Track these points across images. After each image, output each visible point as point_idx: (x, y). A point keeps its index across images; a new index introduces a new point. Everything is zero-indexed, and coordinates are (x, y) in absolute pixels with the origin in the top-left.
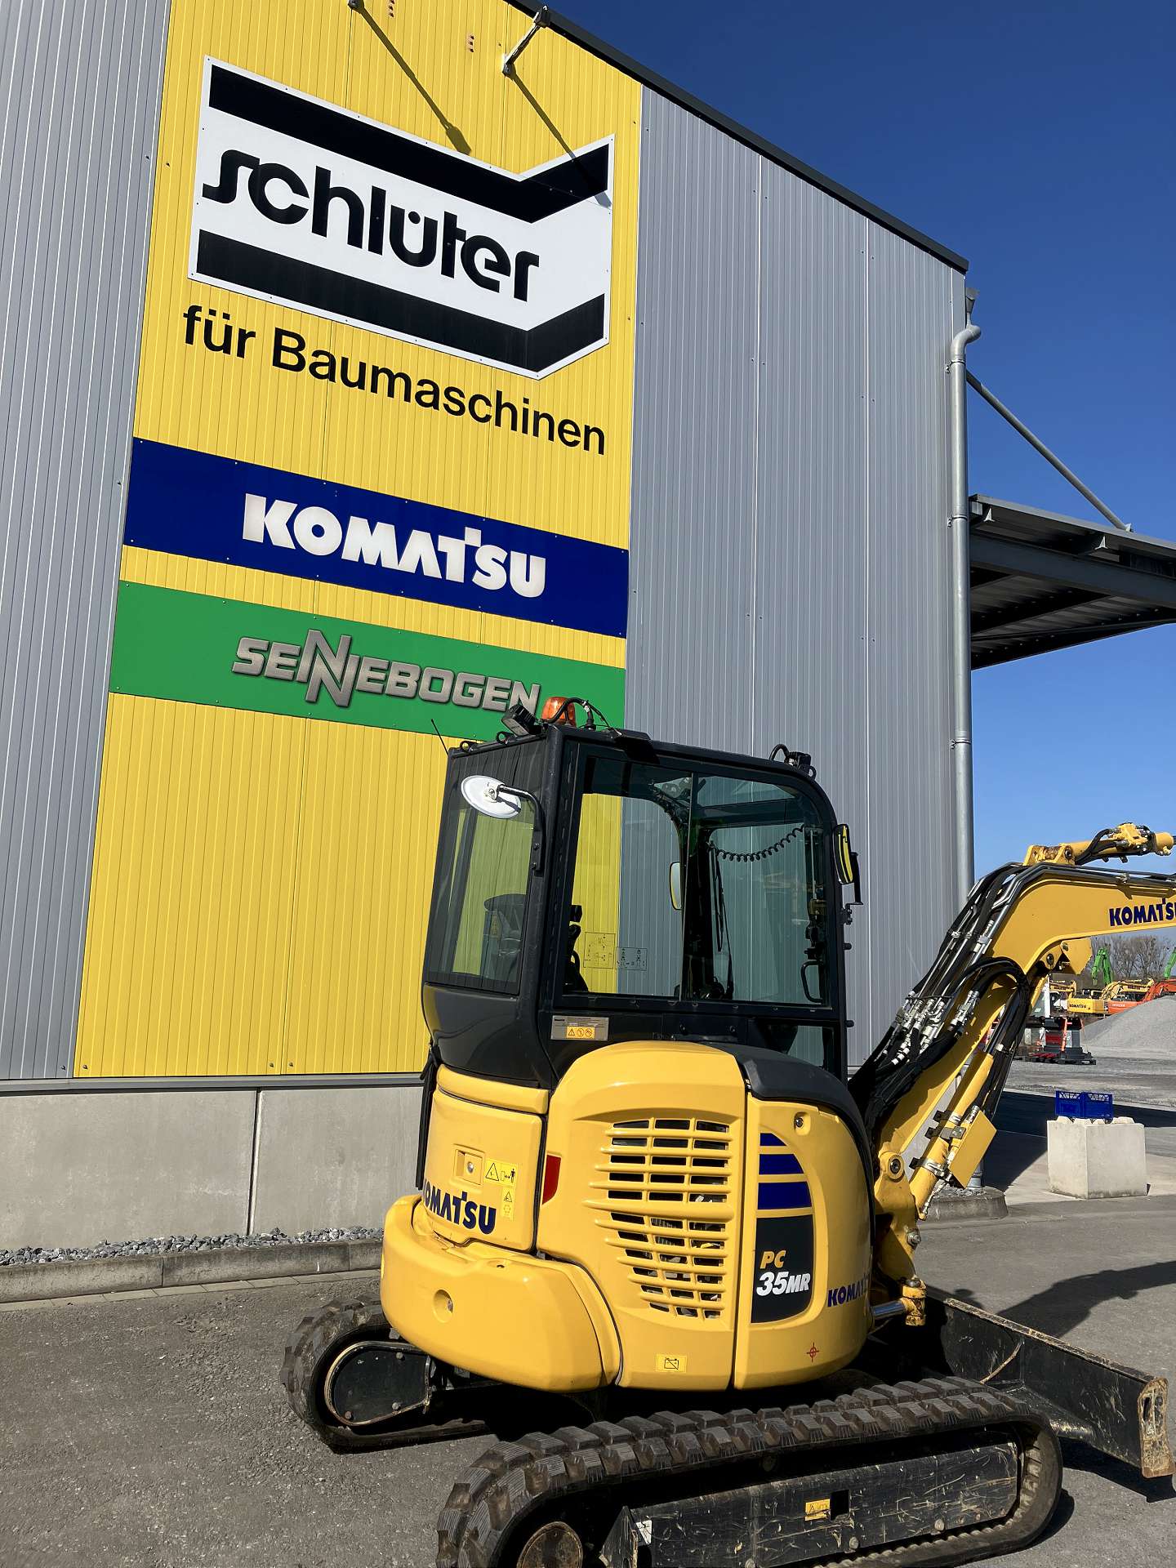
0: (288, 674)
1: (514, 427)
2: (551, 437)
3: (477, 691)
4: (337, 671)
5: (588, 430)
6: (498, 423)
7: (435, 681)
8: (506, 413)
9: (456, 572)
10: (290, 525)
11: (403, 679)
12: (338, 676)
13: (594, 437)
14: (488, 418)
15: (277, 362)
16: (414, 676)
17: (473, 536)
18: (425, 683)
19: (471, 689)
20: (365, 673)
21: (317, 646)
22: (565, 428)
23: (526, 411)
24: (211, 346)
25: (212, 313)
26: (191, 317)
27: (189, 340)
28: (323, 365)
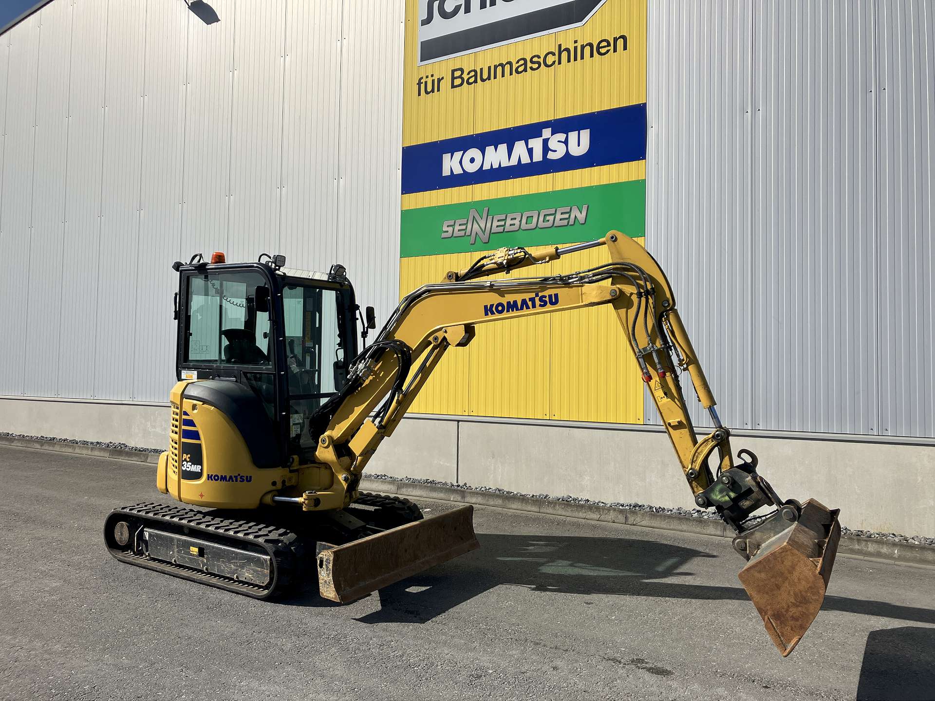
0: (463, 233)
1: (569, 61)
2: (592, 56)
3: (551, 218)
4: (483, 226)
5: (616, 40)
6: (560, 63)
7: (529, 219)
8: (564, 55)
9: (538, 157)
10: (461, 162)
11: (512, 222)
12: (484, 229)
13: (620, 42)
14: (554, 62)
15: (453, 86)
16: (518, 219)
17: (547, 133)
18: (524, 221)
19: (548, 218)
20: (495, 223)
21: (474, 217)
22: (601, 46)
23: (576, 48)
24: (427, 93)
25: (427, 77)
26: (419, 84)
27: (419, 95)
28: (472, 77)
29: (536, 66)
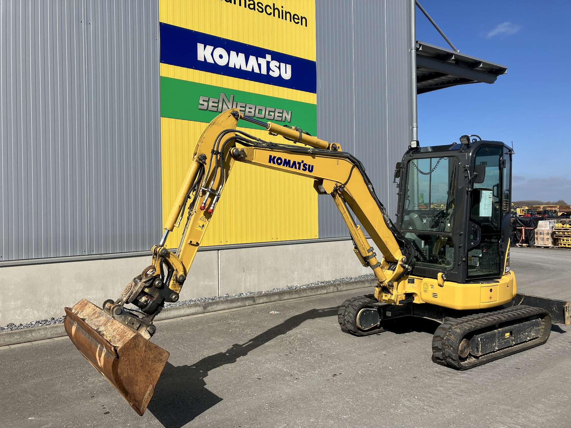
0: (215, 109)
1: (279, 17)
2: (291, 21)
3: (272, 114)
4: (230, 108)
5: (302, 18)
6: (274, 15)
7: (260, 111)
8: (276, 11)
9: (264, 71)
10: (212, 54)
11: (250, 110)
13: (304, 20)
14: (270, 14)
16: (254, 109)
17: (269, 57)
18: (257, 111)
19: (271, 113)
20: (239, 108)
21: (223, 99)
22: (295, 17)
23: (282, 11)
29: (261, 10)
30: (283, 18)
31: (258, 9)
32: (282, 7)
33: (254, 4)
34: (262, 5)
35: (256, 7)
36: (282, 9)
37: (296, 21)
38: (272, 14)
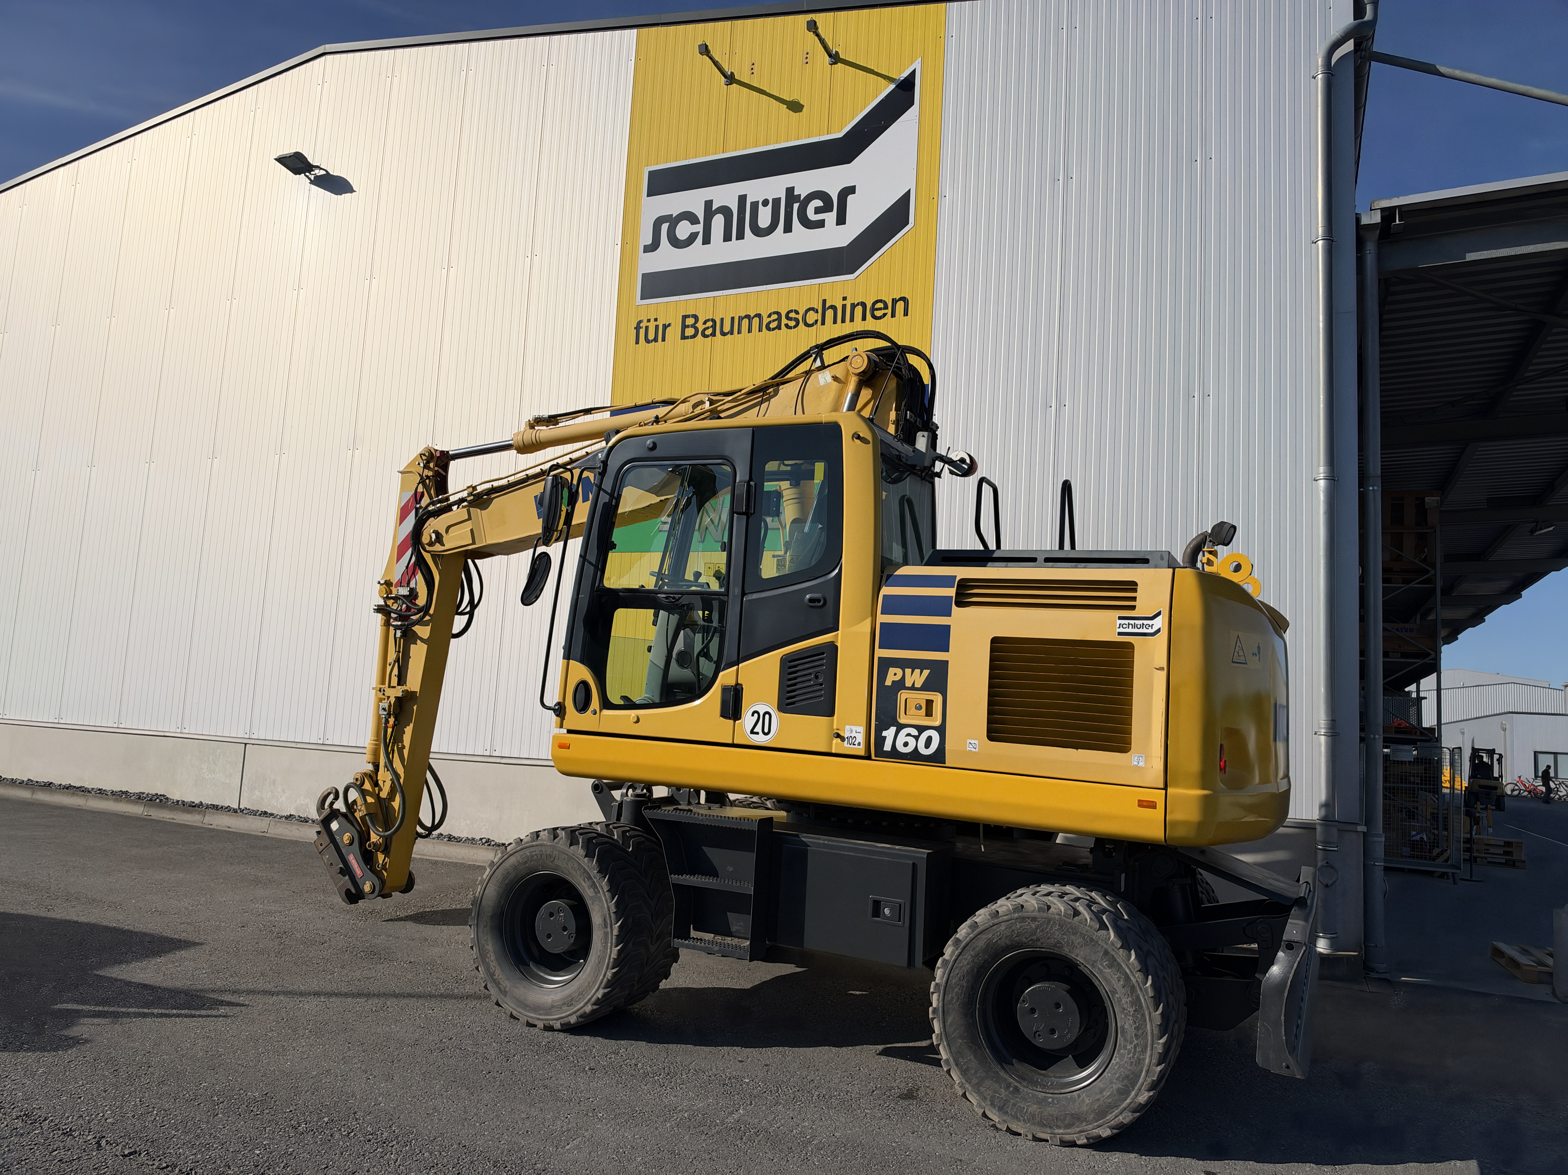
1: (835, 322)
2: (864, 318)
5: (894, 301)
6: (823, 323)
8: (829, 313)
13: (900, 305)
14: (816, 321)
15: (684, 337)
23: (844, 306)
24: (648, 341)
25: (649, 321)
26: (638, 328)
27: (637, 342)
28: (708, 328)
29: (792, 323)
30: (843, 321)
31: (787, 326)
32: (845, 299)
33: (779, 319)
34: (797, 312)
35: (784, 321)
36: (845, 302)
37: (878, 313)
38: (819, 322)
